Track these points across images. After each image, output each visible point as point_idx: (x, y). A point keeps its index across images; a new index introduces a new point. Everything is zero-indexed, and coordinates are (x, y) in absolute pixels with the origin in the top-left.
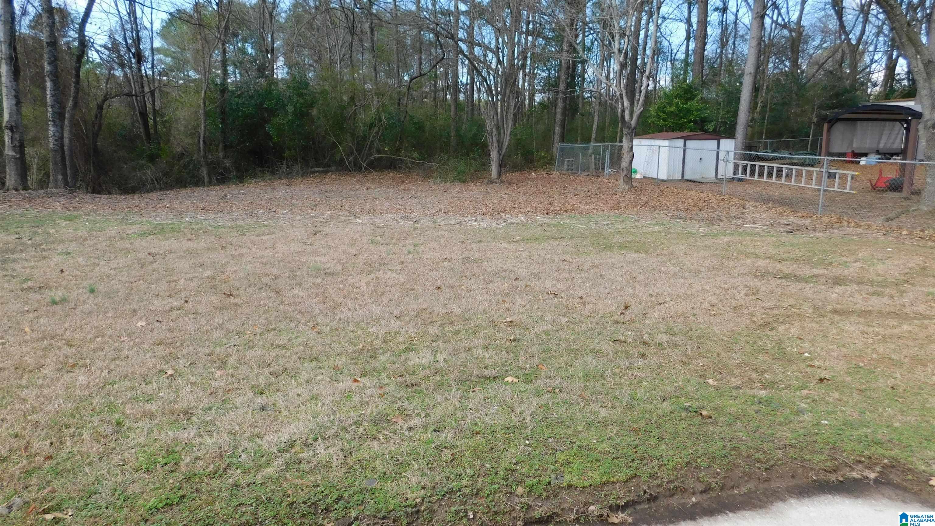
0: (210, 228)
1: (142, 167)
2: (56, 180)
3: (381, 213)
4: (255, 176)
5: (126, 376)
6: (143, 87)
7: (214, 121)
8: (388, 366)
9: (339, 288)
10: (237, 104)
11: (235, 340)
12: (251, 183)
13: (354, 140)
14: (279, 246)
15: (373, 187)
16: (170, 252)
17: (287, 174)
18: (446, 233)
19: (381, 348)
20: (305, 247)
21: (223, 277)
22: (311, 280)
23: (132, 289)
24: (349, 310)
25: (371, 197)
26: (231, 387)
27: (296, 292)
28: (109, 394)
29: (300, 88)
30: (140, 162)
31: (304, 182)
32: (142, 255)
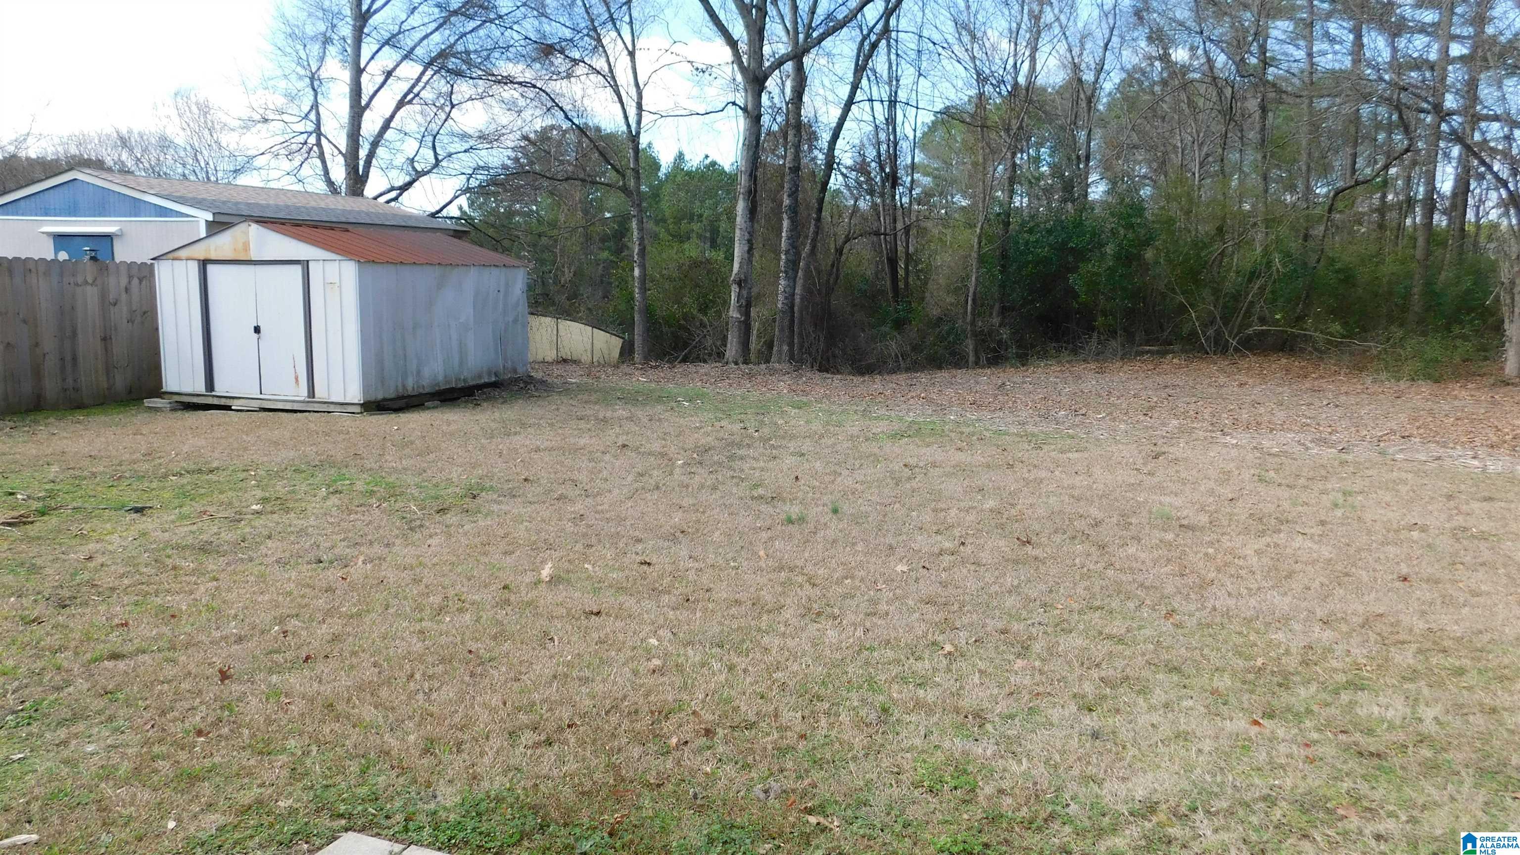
0: (987, 434)
1: (884, 336)
2: (780, 352)
3: (1272, 430)
4: (1044, 355)
5: (888, 642)
6: (895, 221)
7: (989, 271)
8: (1315, 708)
9: (1206, 554)
10: (1027, 243)
11: (1038, 615)
12: (1038, 367)
13: (1217, 300)
14: (1097, 471)
15: (1250, 381)
16: (934, 465)
17: (1098, 354)
18: (1410, 476)
19: (1298, 673)
20: (1140, 477)
21: (1013, 512)
22: (1157, 534)
23: (884, 516)
24: (1229, 594)
25: (1248, 399)
26: (1041, 689)
27: (1131, 550)
28: (867, 663)
29: (1130, 216)
30: (883, 328)
31: (1126, 368)
32: (897, 466)
